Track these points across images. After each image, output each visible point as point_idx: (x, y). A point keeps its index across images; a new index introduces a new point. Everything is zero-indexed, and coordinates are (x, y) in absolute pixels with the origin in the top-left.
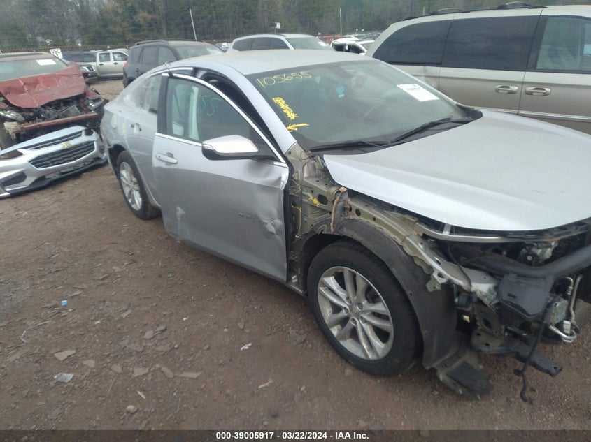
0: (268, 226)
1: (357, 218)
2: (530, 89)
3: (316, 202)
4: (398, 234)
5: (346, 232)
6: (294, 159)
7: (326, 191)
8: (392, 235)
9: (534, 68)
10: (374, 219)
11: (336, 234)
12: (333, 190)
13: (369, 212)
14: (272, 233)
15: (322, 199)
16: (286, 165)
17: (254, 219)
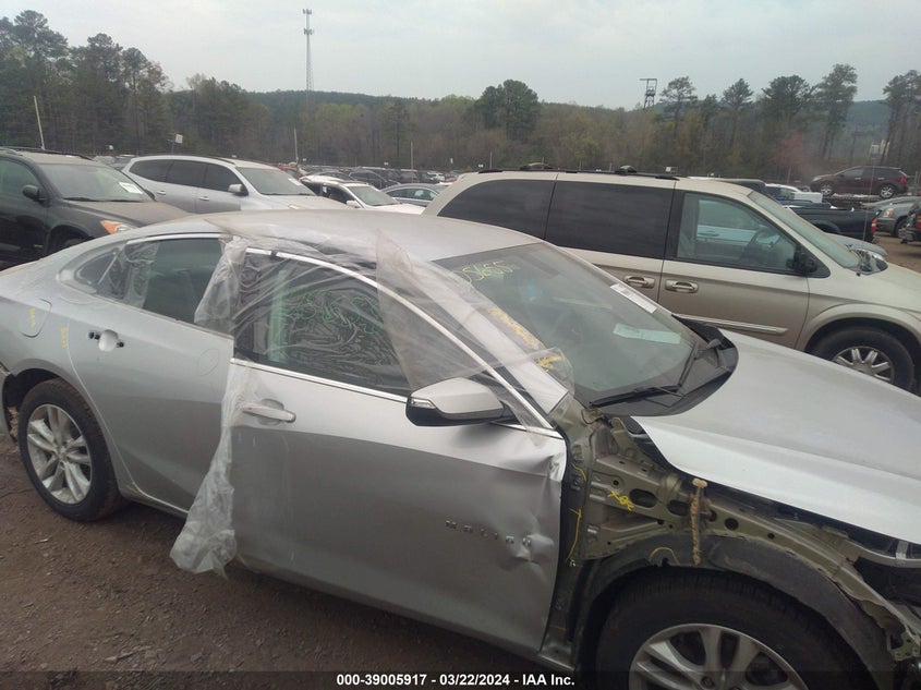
0: (513, 547)
1: (731, 533)
2: (672, 283)
3: (625, 502)
4: (826, 563)
5: (729, 563)
6: (569, 422)
7: (657, 484)
8: (816, 566)
9: (674, 257)
10: (771, 536)
11: (706, 566)
12: (671, 482)
13: (752, 521)
14: (522, 560)
15: (638, 495)
16: (557, 434)
17: (482, 533)
